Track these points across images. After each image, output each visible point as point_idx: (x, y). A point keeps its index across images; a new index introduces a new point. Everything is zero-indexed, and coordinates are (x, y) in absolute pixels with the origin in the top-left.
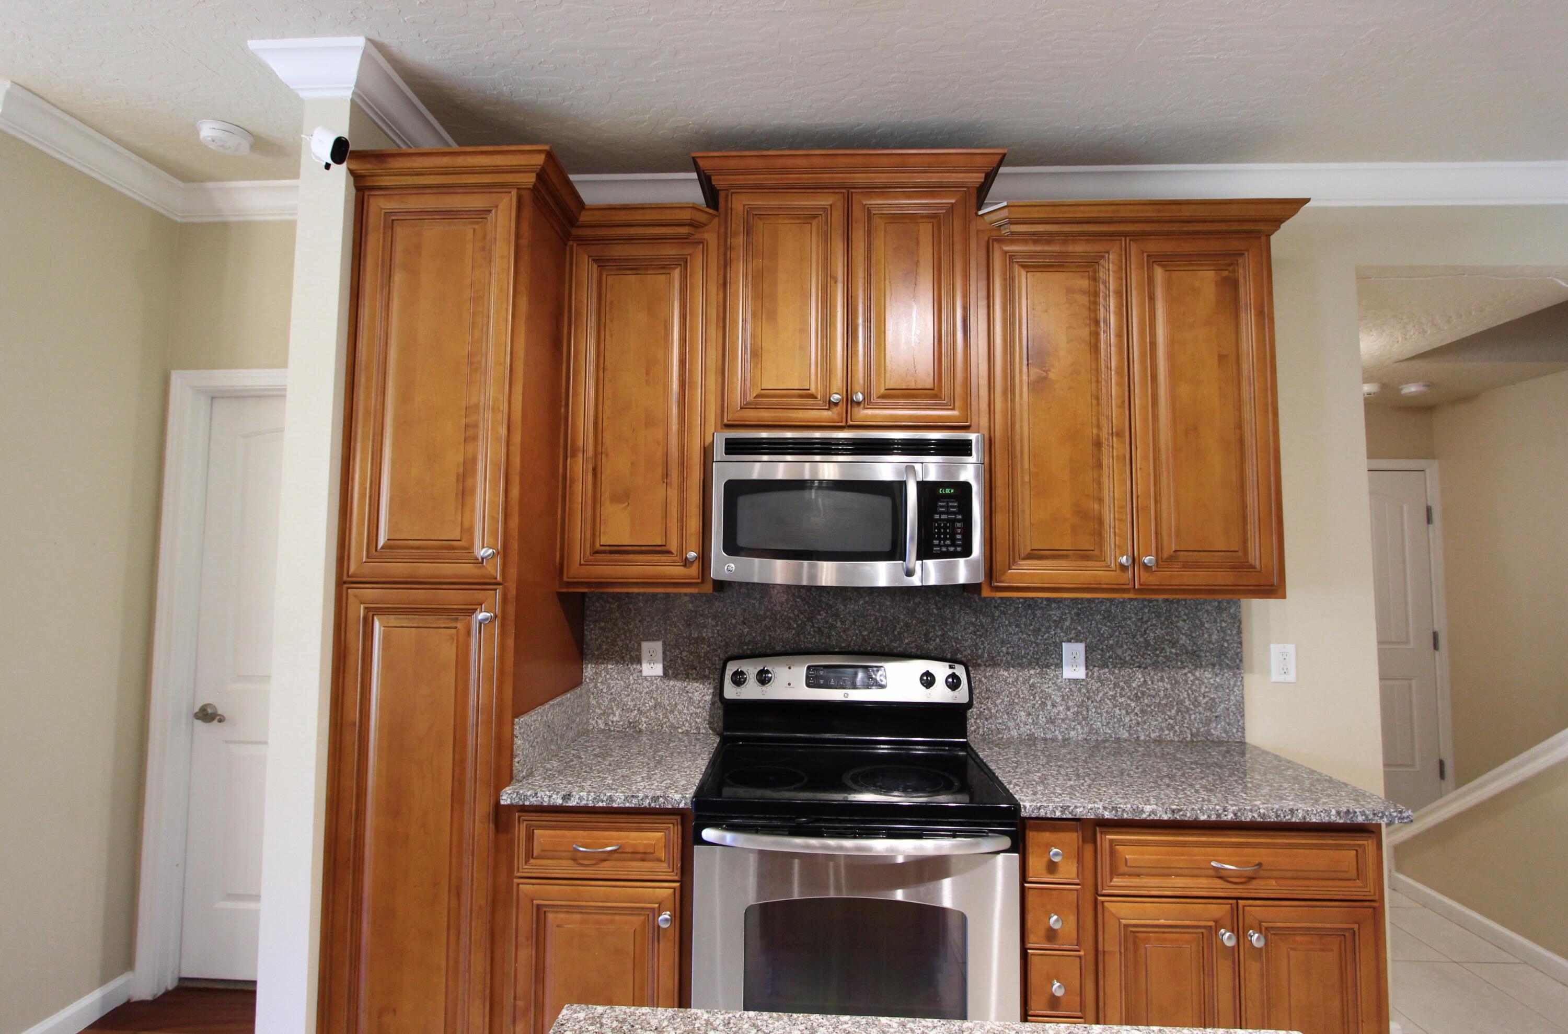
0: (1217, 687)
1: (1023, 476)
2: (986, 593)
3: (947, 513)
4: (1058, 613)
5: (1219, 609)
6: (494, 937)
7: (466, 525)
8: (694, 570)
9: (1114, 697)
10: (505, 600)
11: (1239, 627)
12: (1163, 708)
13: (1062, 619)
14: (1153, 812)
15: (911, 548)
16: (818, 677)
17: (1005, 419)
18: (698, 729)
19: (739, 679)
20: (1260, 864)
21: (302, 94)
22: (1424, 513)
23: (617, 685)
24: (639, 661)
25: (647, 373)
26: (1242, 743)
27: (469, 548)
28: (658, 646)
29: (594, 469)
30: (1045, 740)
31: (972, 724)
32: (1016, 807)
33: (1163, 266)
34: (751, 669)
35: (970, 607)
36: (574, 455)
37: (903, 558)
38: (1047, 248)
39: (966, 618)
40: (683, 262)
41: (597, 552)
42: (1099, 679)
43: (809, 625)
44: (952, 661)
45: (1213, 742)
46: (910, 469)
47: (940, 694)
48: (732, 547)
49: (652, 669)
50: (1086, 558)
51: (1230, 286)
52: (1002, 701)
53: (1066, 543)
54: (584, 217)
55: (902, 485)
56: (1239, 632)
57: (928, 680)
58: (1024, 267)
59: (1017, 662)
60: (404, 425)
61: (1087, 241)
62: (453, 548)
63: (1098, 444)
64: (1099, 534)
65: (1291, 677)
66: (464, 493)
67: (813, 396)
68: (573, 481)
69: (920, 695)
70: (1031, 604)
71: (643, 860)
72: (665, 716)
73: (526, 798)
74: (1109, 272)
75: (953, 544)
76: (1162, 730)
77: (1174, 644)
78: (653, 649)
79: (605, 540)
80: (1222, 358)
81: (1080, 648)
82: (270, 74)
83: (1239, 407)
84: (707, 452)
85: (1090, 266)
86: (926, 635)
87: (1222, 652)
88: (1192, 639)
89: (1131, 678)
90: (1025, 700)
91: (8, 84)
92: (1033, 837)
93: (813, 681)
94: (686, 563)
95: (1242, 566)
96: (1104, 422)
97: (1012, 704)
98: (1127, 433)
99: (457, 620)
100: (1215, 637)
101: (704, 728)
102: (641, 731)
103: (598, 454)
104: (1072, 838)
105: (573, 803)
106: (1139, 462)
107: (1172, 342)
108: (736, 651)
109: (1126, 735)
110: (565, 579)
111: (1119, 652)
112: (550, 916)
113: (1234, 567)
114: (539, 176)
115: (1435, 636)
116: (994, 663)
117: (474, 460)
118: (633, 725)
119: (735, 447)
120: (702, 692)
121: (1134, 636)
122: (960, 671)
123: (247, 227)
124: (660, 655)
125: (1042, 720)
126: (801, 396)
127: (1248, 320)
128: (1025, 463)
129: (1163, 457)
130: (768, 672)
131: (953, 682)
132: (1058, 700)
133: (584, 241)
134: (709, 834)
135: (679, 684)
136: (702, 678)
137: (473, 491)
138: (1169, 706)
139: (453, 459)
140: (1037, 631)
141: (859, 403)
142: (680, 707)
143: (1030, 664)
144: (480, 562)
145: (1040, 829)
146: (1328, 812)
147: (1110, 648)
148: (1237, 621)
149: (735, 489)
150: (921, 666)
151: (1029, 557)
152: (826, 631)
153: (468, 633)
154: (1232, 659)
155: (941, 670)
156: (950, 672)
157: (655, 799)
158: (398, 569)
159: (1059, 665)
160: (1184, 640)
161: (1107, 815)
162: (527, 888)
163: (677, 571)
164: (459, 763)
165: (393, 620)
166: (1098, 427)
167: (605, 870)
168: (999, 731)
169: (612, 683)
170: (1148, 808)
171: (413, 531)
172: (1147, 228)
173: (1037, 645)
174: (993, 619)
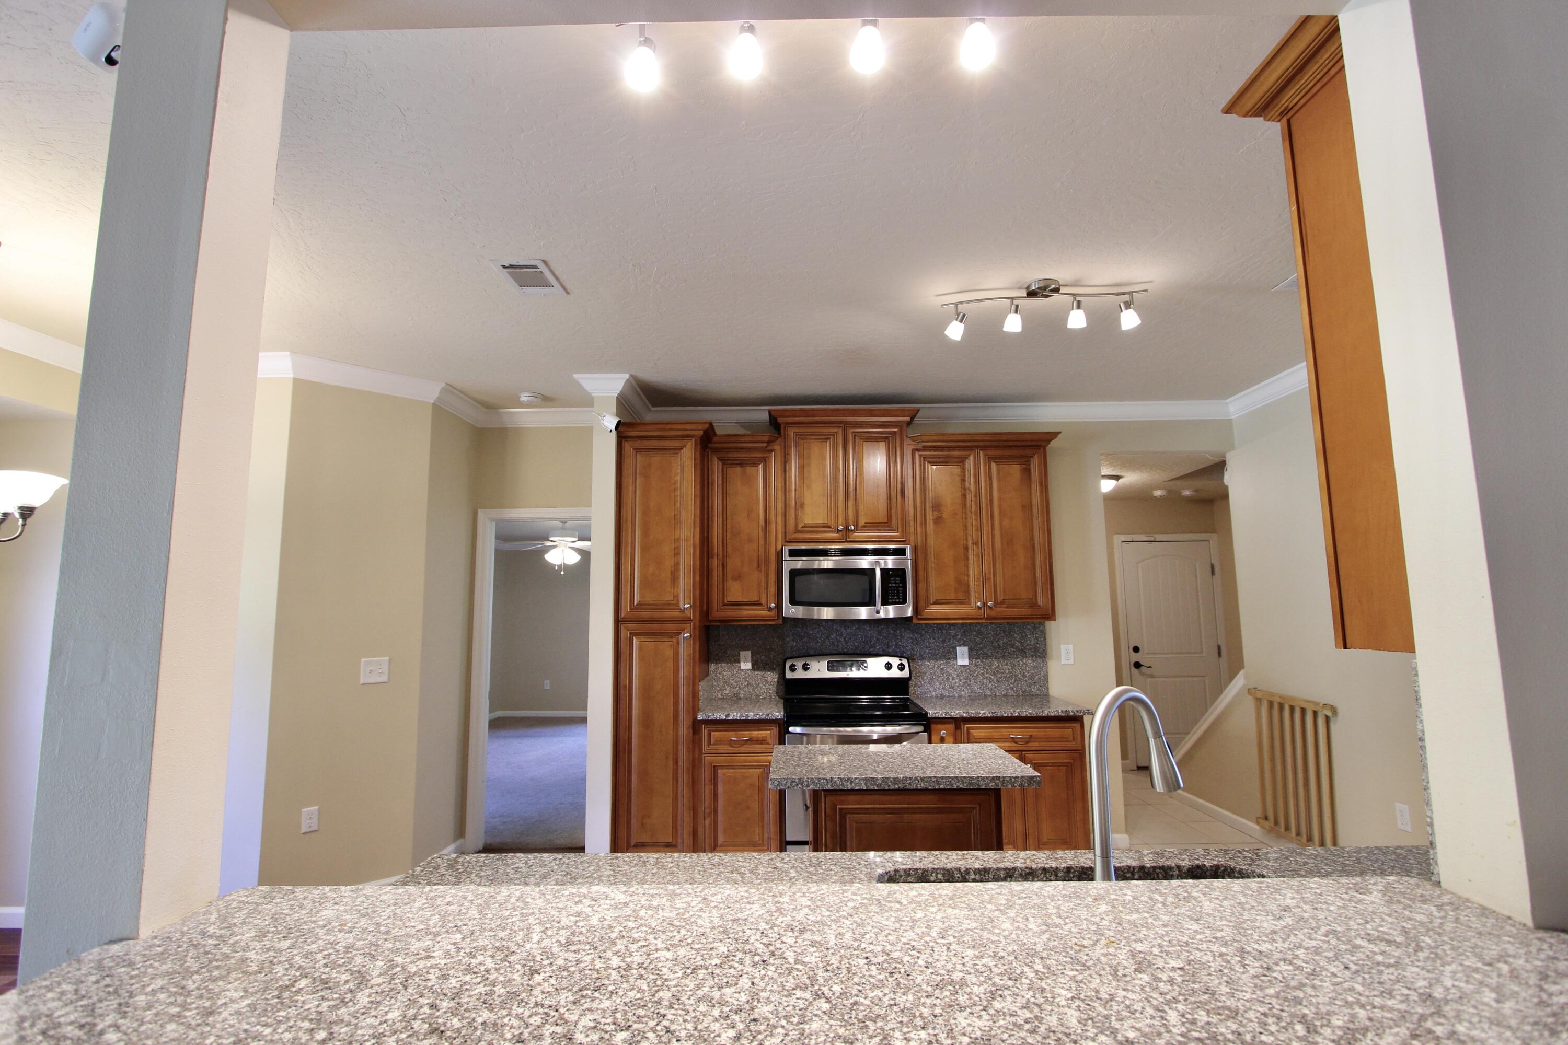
0: (1035, 668)
1: (932, 564)
2: (915, 621)
3: (895, 583)
4: (954, 632)
5: (1035, 628)
6: (694, 783)
7: (676, 594)
8: (773, 613)
9: (983, 674)
10: (694, 628)
11: (1045, 637)
12: (1007, 679)
13: (956, 635)
14: (984, 713)
15: (878, 600)
16: (833, 666)
17: (922, 537)
18: (771, 696)
19: (793, 669)
20: (1031, 736)
21: (593, 395)
22: (1209, 570)
23: (727, 674)
24: (739, 662)
25: (748, 516)
26: (1047, 695)
27: (678, 603)
28: (749, 653)
29: (723, 564)
30: (949, 696)
31: (911, 690)
32: (926, 713)
33: (995, 462)
34: (799, 664)
35: (910, 629)
36: (712, 557)
37: (875, 605)
38: (940, 453)
39: (907, 635)
40: (764, 461)
41: (725, 605)
42: (976, 665)
43: (827, 640)
44: (901, 657)
45: (1033, 695)
46: (877, 562)
47: (895, 673)
48: (793, 601)
49: (746, 665)
50: (961, 603)
51: (1027, 471)
52: (927, 677)
53: (952, 596)
54: (715, 439)
55: (873, 571)
56: (1045, 639)
57: (889, 666)
58: (930, 463)
59: (934, 657)
60: (645, 549)
61: (959, 450)
62: (669, 604)
63: (966, 548)
64: (967, 592)
65: (1071, 662)
66: (674, 579)
67: (829, 527)
68: (712, 570)
69: (885, 674)
70: (940, 627)
71: (761, 744)
72: (753, 690)
73: (709, 716)
74: (970, 463)
75: (898, 598)
76: (1007, 690)
77: (1012, 646)
78: (746, 655)
79: (730, 599)
80: (1023, 506)
81: (966, 649)
82: (580, 386)
83: (1032, 530)
84: (779, 555)
85: (961, 461)
86: (888, 644)
87: (1036, 650)
88: (1021, 643)
89: (992, 664)
90: (939, 677)
91: (444, 385)
92: (934, 727)
93: (831, 668)
94: (770, 609)
95: (1034, 605)
96: (970, 539)
97: (932, 679)
98: (978, 543)
99: (672, 638)
100: (1033, 642)
101: (774, 695)
102: (740, 698)
103: (725, 555)
104: (951, 727)
105: (730, 718)
106: (986, 558)
107: (1000, 499)
108: (789, 655)
109: (990, 693)
110: (710, 619)
111: (985, 651)
112: (719, 771)
113: (1030, 607)
114: (704, 432)
115: (1219, 648)
116: (923, 658)
117: (678, 564)
118: (736, 695)
119: (793, 553)
120: (772, 677)
121: (993, 643)
122: (905, 662)
123: (518, 431)
124: (750, 658)
125: (947, 686)
126: (824, 527)
127: (1036, 488)
128: (932, 559)
129: (997, 554)
130: (808, 664)
131: (901, 667)
132: (955, 676)
133: (716, 450)
134: (791, 729)
135: (760, 673)
136: (772, 669)
137: (678, 578)
138: (1011, 678)
139: (668, 563)
140: (944, 641)
141: (852, 530)
142: (761, 685)
143: (941, 658)
144: (682, 611)
145: (936, 723)
146: (1058, 711)
147: (981, 649)
148: (1043, 634)
149: (794, 573)
150: (886, 659)
151: (935, 603)
152: (836, 643)
153: (678, 643)
154: (1041, 653)
155: (895, 661)
156: (900, 662)
157: (768, 715)
158: (645, 614)
159: (956, 658)
160: (1017, 644)
161: (965, 715)
162: (708, 758)
163: (765, 613)
164: (676, 703)
165: (642, 638)
166: (967, 540)
167: (746, 748)
168: (926, 693)
169: (725, 673)
170: (982, 712)
171: (651, 597)
172: (988, 444)
173: (944, 648)
174: (922, 635)
